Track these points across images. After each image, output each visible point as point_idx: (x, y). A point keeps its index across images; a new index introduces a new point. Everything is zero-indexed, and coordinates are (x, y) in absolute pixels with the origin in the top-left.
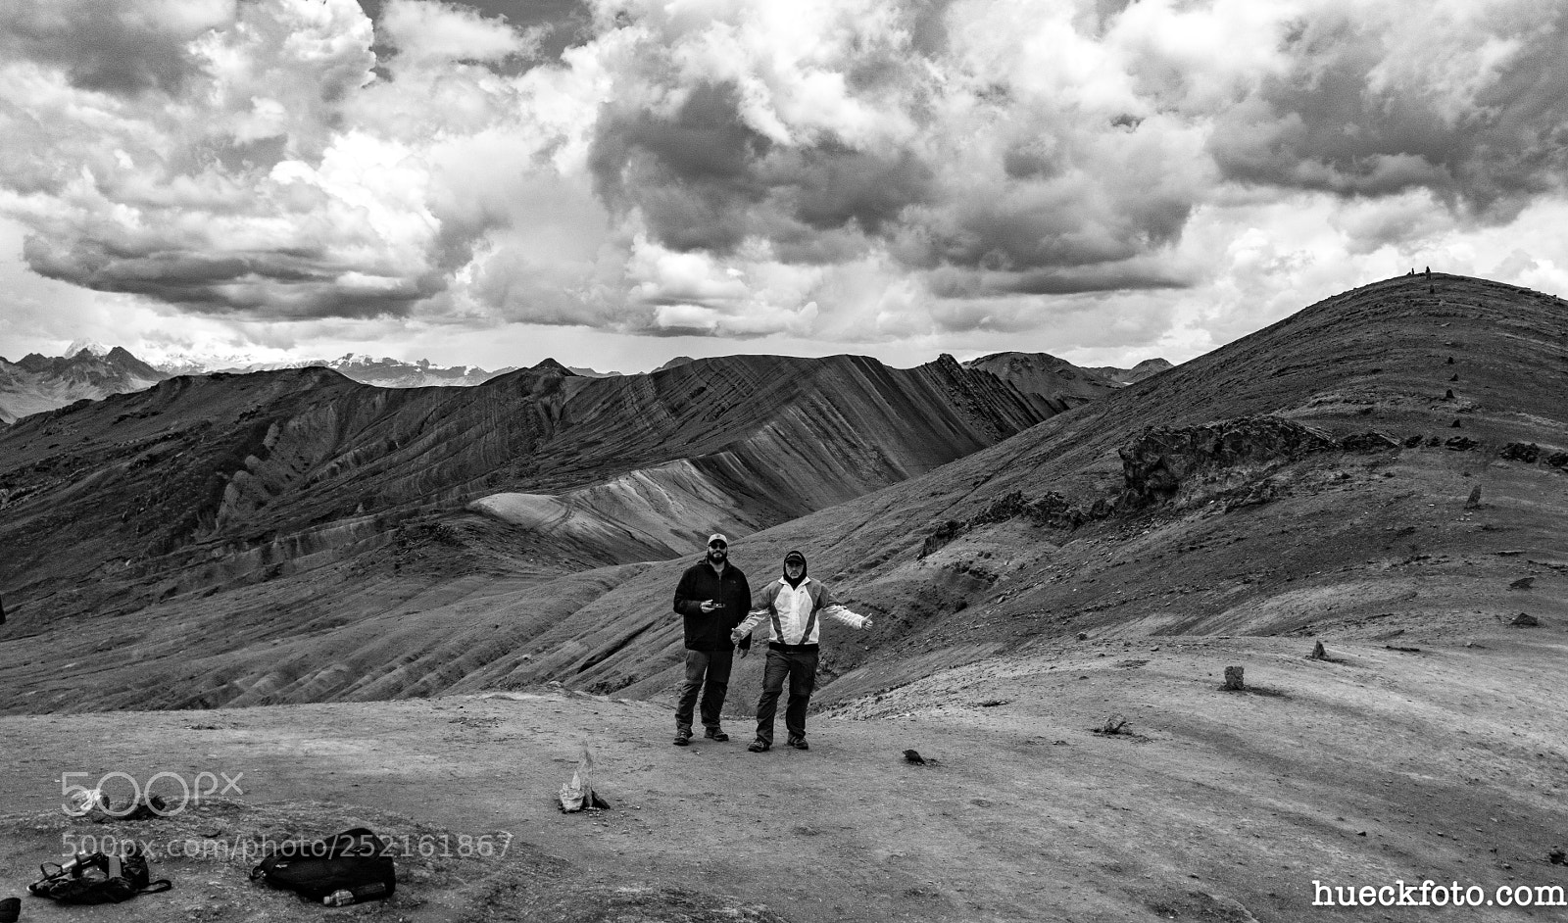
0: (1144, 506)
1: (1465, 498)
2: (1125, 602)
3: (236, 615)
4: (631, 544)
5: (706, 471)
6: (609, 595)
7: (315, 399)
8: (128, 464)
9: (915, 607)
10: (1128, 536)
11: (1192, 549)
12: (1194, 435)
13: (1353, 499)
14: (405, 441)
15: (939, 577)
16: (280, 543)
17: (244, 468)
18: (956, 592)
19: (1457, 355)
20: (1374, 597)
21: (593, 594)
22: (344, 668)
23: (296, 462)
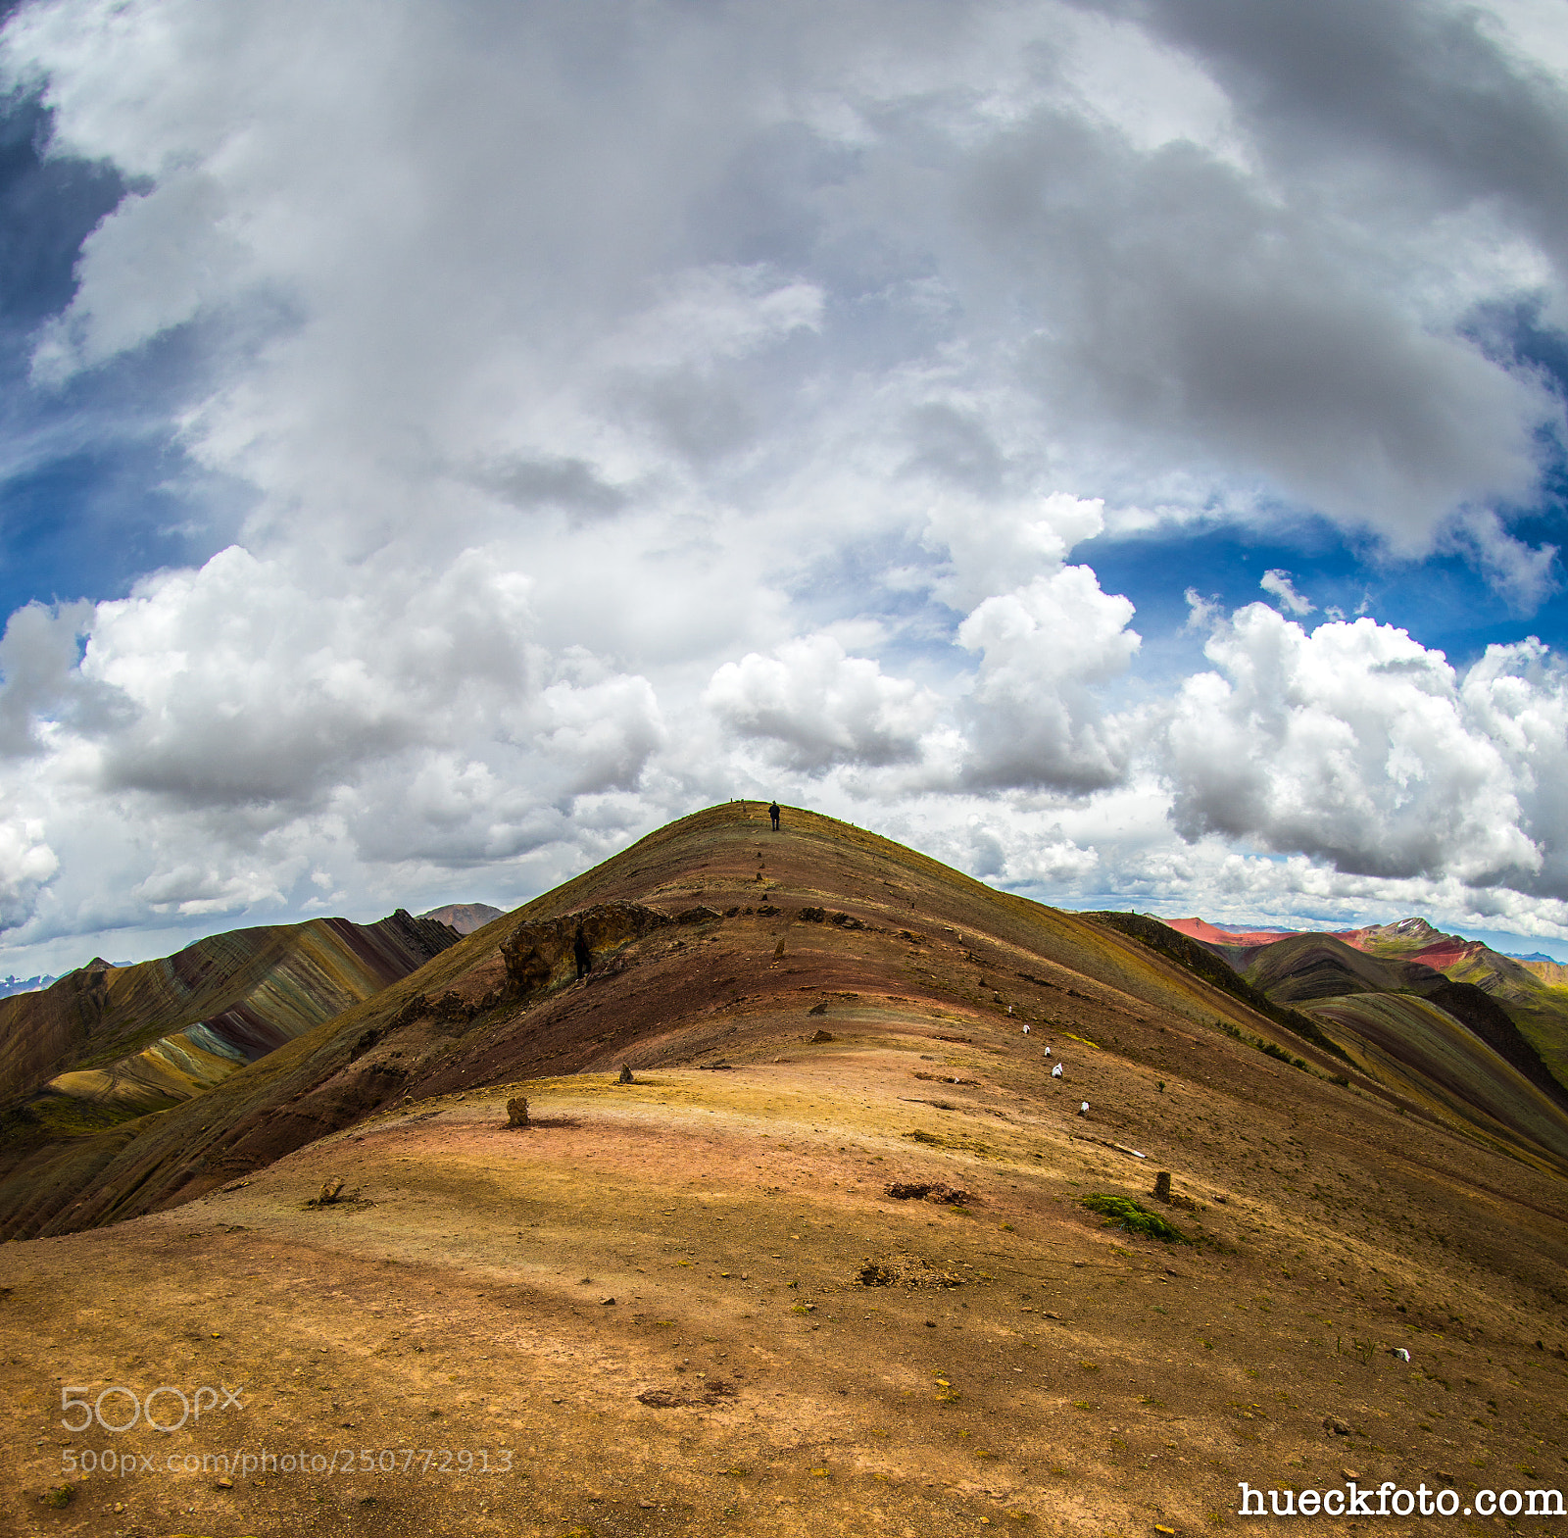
0: (525, 992)
1: (773, 951)
2: (502, 1075)
4: (164, 1100)
5: (216, 1030)
6: (133, 1143)
9: (340, 1110)
10: (510, 1019)
11: (558, 1021)
12: (559, 925)
13: (687, 961)
15: (358, 1081)
18: (373, 1091)
19: (764, 851)
20: (702, 1037)
21: (123, 1144)
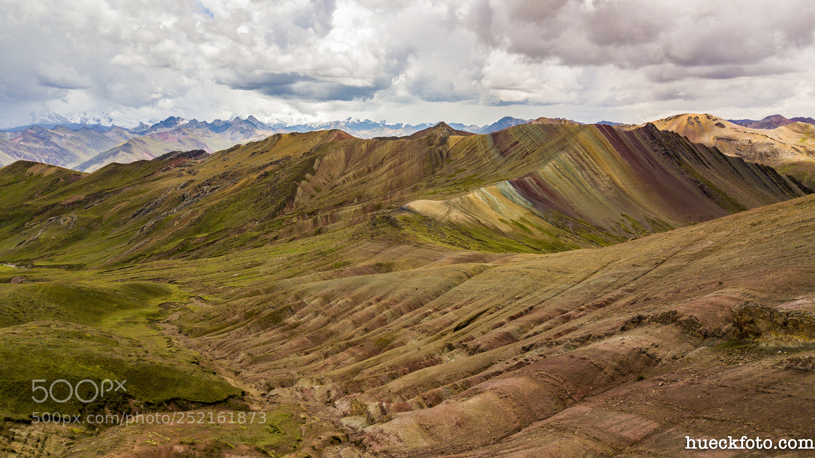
0: (742, 338)
3: (303, 254)
5: (517, 187)
6: (468, 282)
7: (336, 146)
8: (256, 176)
10: (731, 362)
11: (763, 392)
12: (772, 313)
14: (375, 167)
16: (321, 217)
17: (305, 179)
18: (639, 364)
21: (461, 279)
22: (350, 300)
23: (328, 177)
